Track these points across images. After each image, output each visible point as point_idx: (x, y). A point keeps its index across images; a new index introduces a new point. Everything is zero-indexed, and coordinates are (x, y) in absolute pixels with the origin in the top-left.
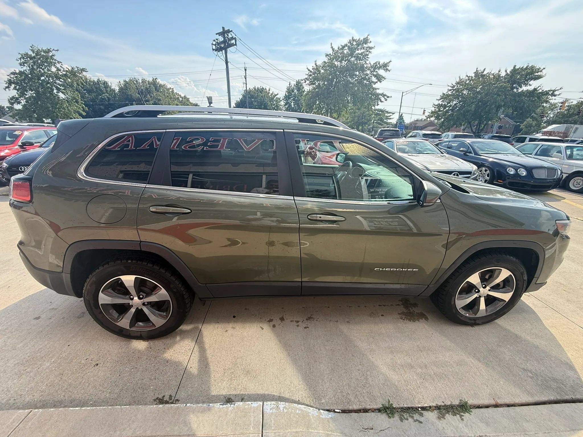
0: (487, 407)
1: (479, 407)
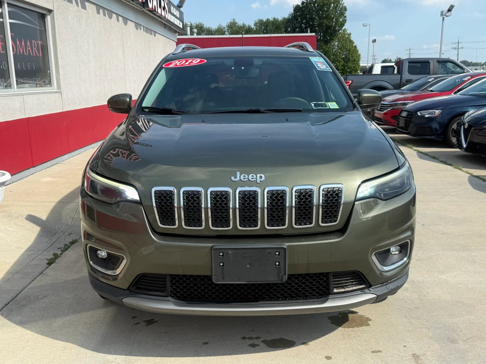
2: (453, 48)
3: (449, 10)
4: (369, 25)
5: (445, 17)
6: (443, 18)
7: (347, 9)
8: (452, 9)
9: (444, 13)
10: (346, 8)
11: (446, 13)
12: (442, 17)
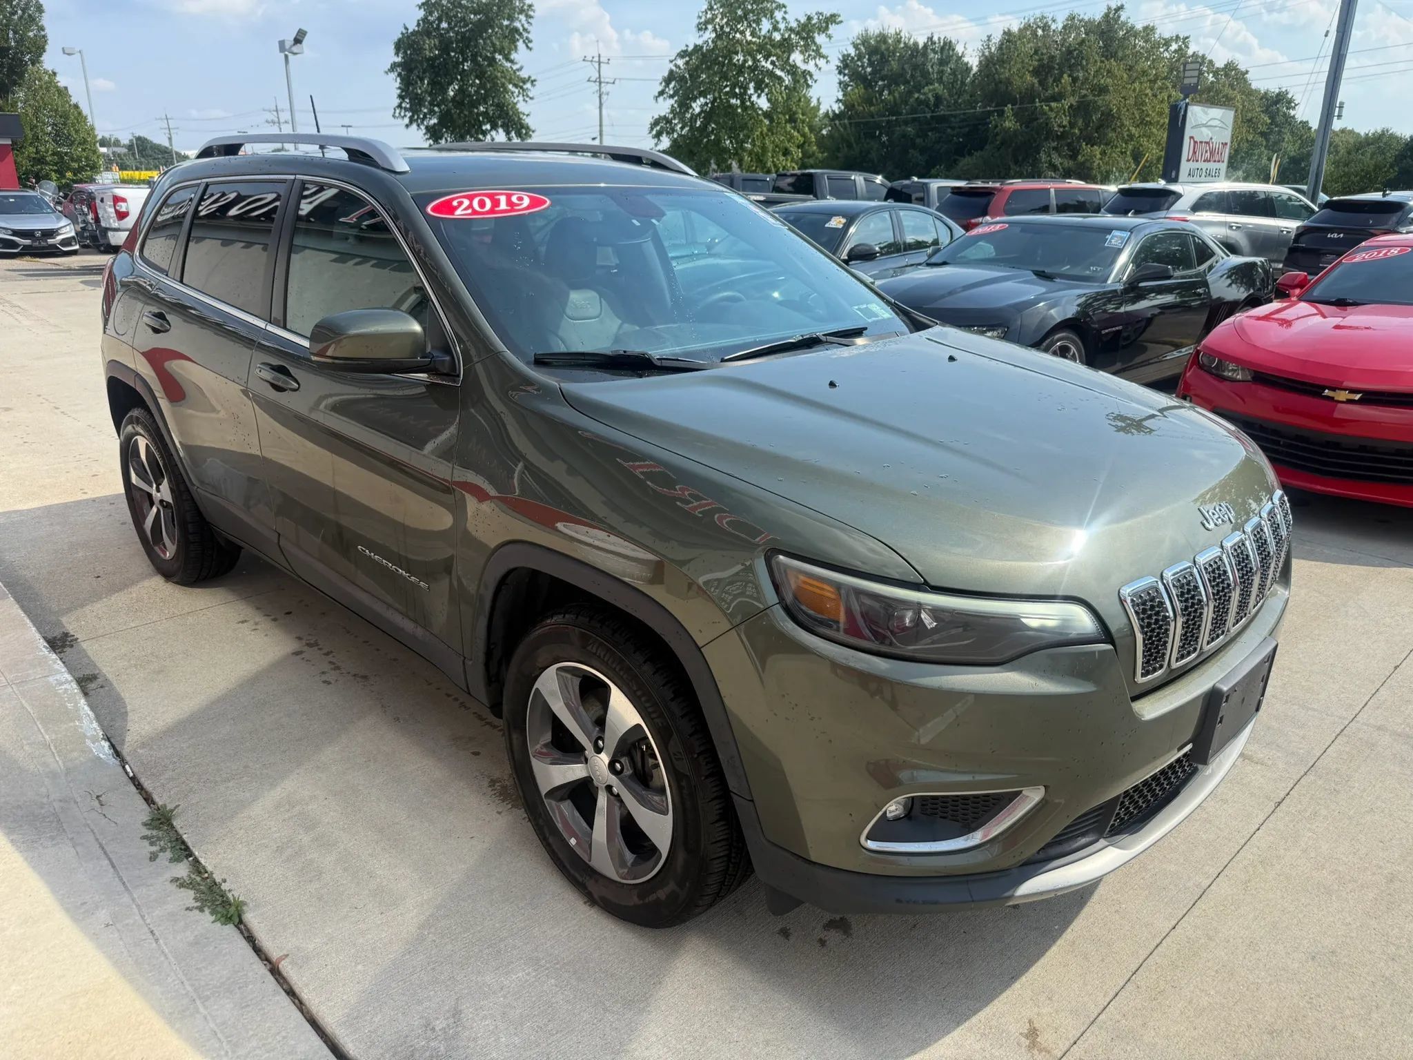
0: (258, 950)
1: (251, 939)
2: (267, 122)
3: (298, 41)
4: (80, 52)
5: (290, 55)
6: (286, 57)
7: (45, 7)
8: (304, 38)
9: (287, 46)
10: (41, 6)
11: (291, 47)
12: (282, 55)
